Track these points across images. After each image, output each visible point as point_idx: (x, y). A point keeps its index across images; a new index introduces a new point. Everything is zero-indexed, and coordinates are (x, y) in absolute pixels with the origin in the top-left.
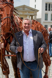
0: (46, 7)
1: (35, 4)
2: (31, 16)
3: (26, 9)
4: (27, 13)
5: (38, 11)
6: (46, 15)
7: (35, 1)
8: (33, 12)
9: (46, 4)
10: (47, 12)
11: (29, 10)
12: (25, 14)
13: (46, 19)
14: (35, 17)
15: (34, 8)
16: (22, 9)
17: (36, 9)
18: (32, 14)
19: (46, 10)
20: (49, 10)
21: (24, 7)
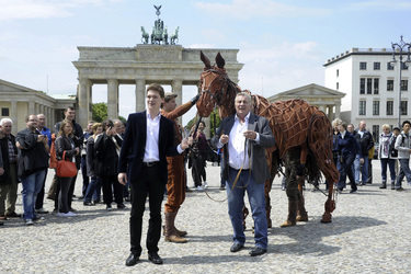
0: (362, 86)
1: (338, 80)
2: (328, 106)
3: (317, 92)
4: (320, 100)
5: (344, 95)
6: (363, 104)
7: (338, 75)
8: (333, 98)
9: (362, 80)
10: (363, 96)
11: (324, 93)
12: (315, 103)
13: (362, 112)
14: (338, 110)
15: (335, 89)
16: (307, 92)
17: (340, 90)
18: (330, 103)
19: (362, 92)
20: (369, 92)
21: (312, 87)
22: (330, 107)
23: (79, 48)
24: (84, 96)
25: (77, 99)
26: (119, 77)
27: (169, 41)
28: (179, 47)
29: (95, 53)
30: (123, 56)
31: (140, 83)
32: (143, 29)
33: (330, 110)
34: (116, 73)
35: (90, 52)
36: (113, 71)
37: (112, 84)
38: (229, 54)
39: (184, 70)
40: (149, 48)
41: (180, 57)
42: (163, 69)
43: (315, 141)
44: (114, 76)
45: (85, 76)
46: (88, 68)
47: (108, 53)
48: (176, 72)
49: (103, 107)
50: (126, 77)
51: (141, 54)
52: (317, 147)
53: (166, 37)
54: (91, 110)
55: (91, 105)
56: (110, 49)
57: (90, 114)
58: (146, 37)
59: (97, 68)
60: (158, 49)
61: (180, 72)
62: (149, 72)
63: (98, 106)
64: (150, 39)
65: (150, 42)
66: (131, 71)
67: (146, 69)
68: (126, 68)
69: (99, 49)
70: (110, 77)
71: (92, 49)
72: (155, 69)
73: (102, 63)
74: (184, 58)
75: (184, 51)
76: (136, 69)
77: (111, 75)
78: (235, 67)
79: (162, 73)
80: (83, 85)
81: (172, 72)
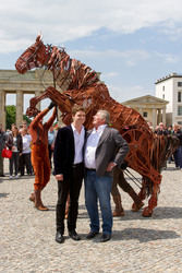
1: (164, 93)
3: (151, 100)
4: (153, 105)
5: (168, 102)
7: (164, 89)
8: (161, 104)
12: (150, 107)
14: (164, 112)
22: (159, 110)
24: (1, 101)
26: (24, 89)
31: (38, 93)
33: (159, 112)
34: (22, 87)
36: (20, 85)
37: (19, 93)
44: (20, 89)
50: (28, 89)
51: (38, 74)
54: (5, 110)
55: (5, 107)
57: (4, 113)
62: (43, 87)
66: (32, 86)
68: (28, 83)
70: (17, 89)
76: (35, 84)
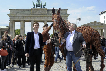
1: (105, 20)
2: (101, 29)
3: (97, 24)
4: (98, 27)
7: (105, 18)
8: (103, 26)
11: (99, 25)
12: (96, 28)
15: (104, 23)
16: (93, 24)
18: (102, 28)
21: (95, 23)
22: (102, 30)
23: (10, 9)
24: (12, 27)
25: (9, 28)
26: (25, 20)
27: (42, 7)
28: (46, 9)
29: (16, 11)
30: (26, 12)
31: (32, 22)
32: (33, 2)
33: (102, 31)
34: (24, 18)
35: (14, 11)
36: (22, 18)
37: (22, 22)
38: (64, 11)
39: (48, 17)
40: (35, 9)
41: (47, 12)
42: (40, 17)
43: (94, 42)
44: (23, 20)
45: (12, 19)
46: (13, 17)
47: (20, 11)
48: (45, 18)
49: (19, 30)
50: (27, 20)
51: (33, 11)
52: (95, 44)
53: (41, 5)
54: (14, 32)
55: (14, 30)
56: (21, 10)
58: (34, 5)
59: (16, 16)
60: (39, 9)
61: (46, 18)
62: (35, 18)
63: (17, 30)
64: (36, 6)
65: (36, 7)
66: (29, 18)
67: (34, 17)
68: (27, 17)
69: (17, 10)
70: (21, 20)
71: (15, 10)
72: (38, 17)
73: (18, 15)
74: (48, 13)
75: (48, 10)
76: (31, 17)
77: (22, 19)
78: (66, 16)
79: (40, 18)
80: (11, 23)
81: (44, 18)
